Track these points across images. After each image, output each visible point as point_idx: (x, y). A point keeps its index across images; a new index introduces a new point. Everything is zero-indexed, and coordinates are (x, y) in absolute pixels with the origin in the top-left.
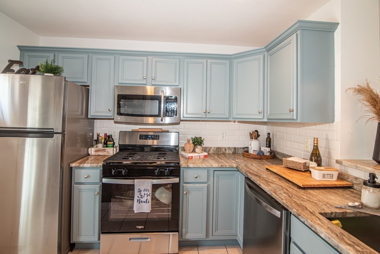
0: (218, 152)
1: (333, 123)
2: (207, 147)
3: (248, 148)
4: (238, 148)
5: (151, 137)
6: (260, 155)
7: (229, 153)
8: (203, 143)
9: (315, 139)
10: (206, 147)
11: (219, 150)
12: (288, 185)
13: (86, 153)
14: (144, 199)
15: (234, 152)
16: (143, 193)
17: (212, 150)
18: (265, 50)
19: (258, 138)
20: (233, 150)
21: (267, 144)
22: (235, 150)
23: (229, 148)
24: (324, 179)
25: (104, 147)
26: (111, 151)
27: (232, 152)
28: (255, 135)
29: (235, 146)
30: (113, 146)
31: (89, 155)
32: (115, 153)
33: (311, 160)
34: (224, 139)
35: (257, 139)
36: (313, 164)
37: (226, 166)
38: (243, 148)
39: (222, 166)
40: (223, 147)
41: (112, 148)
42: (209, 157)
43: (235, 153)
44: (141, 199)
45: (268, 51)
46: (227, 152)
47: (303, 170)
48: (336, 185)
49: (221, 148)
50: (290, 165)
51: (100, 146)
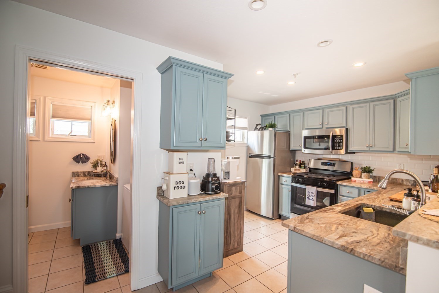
5: (330, 164)
7: (407, 184)
13: (289, 170)
14: (311, 198)
15: (414, 185)
16: (310, 194)
20: (413, 183)
23: (407, 181)
25: (299, 168)
26: (303, 171)
27: (411, 184)
30: (305, 167)
31: (291, 172)
32: (305, 172)
39: (370, 188)
40: (399, 179)
41: (303, 169)
44: (310, 198)
46: (405, 183)
51: (297, 167)
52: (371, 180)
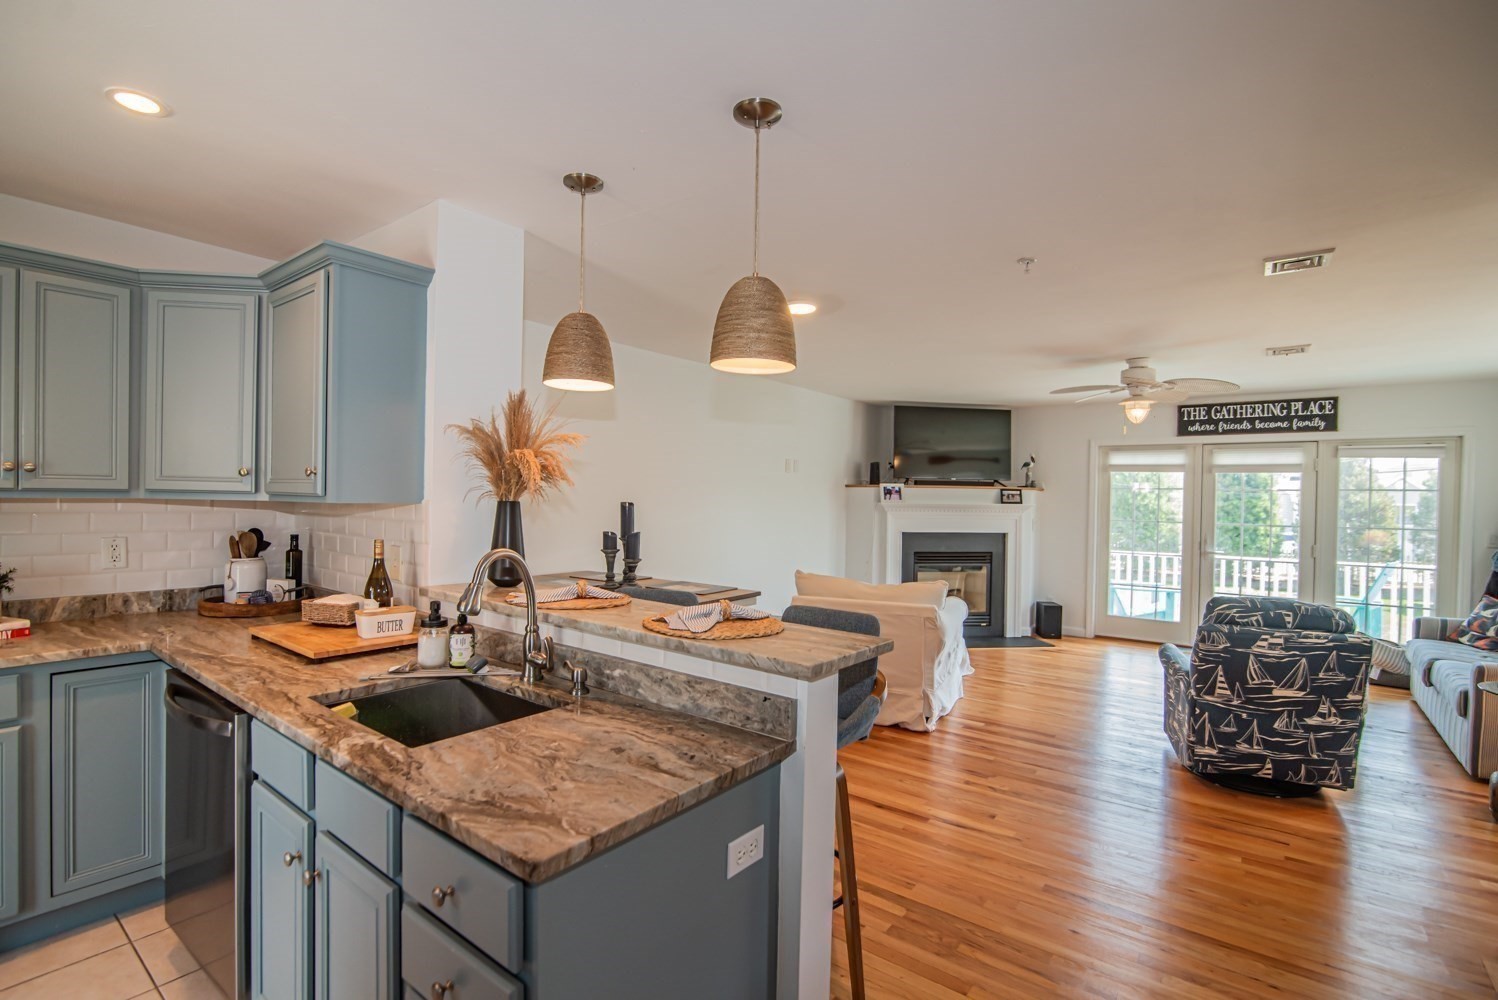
0: (93, 612)
1: (420, 502)
2: (35, 601)
3: (222, 587)
4: (182, 592)
6: (257, 605)
7: (145, 611)
8: (10, 584)
9: (378, 545)
10: (29, 602)
11: (94, 606)
12: (286, 662)
15: (167, 607)
17: (58, 610)
18: (260, 283)
19: (260, 554)
20: (162, 601)
21: (288, 570)
22: (170, 598)
23: (143, 596)
24: (381, 634)
27: (157, 606)
28: (252, 544)
29: (169, 587)
33: (367, 595)
34: (121, 563)
35: (256, 555)
36: (372, 605)
37: (106, 650)
38: (202, 590)
39: (85, 653)
40: (113, 595)
42: (40, 633)
43: (171, 609)
45: (274, 287)
46: (135, 608)
47: (349, 624)
48: (402, 641)
49: (104, 597)
50: (318, 618)
52: (25, 623)
